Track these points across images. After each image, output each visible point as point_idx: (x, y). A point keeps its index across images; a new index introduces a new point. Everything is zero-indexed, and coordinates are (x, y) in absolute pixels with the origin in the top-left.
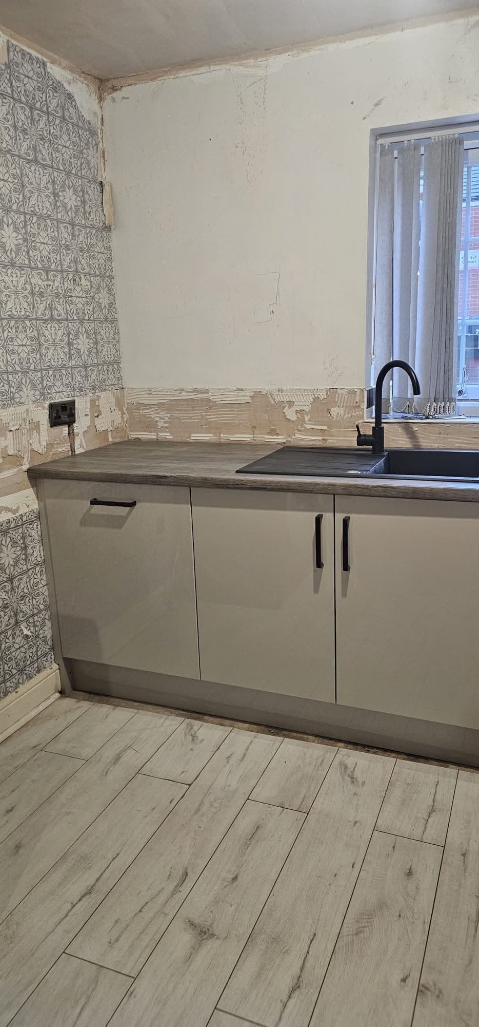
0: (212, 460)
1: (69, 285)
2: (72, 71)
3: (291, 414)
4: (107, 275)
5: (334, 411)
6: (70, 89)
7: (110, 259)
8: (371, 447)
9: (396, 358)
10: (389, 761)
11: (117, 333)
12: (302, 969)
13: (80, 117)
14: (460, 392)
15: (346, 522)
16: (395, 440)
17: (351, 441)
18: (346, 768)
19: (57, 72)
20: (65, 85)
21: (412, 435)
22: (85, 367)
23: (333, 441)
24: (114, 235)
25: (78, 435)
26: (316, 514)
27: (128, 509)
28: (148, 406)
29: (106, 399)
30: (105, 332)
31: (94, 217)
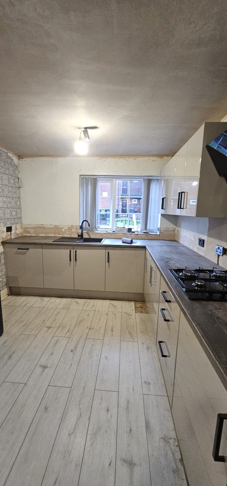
0: (46, 240)
1: (11, 200)
2: (13, 154)
3: (63, 230)
4: (19, 198)
5: (73, 230)
6: (13, 158)
7: (20, 194)
8: (80, 237)
9: (84, 220)
10: (85, 300)
11: (21, 211)
12: (69, 329)
13: (14, 164)
14: (99, 227)
15: (76, 251)
16: (85, 236)
17: (76, 236)
18: (76, 302)
19: (10, 155)
20: (12, 157)
21: (89, 235)
22: (14, 219)
23: (72, 236)
24: (21, 189)
25: (12, 234)
26: (70, 250)
27: (27, 250)
28: (29, 228)
29: (19, 226)
30: (19, 211)
31: (17, 185)
